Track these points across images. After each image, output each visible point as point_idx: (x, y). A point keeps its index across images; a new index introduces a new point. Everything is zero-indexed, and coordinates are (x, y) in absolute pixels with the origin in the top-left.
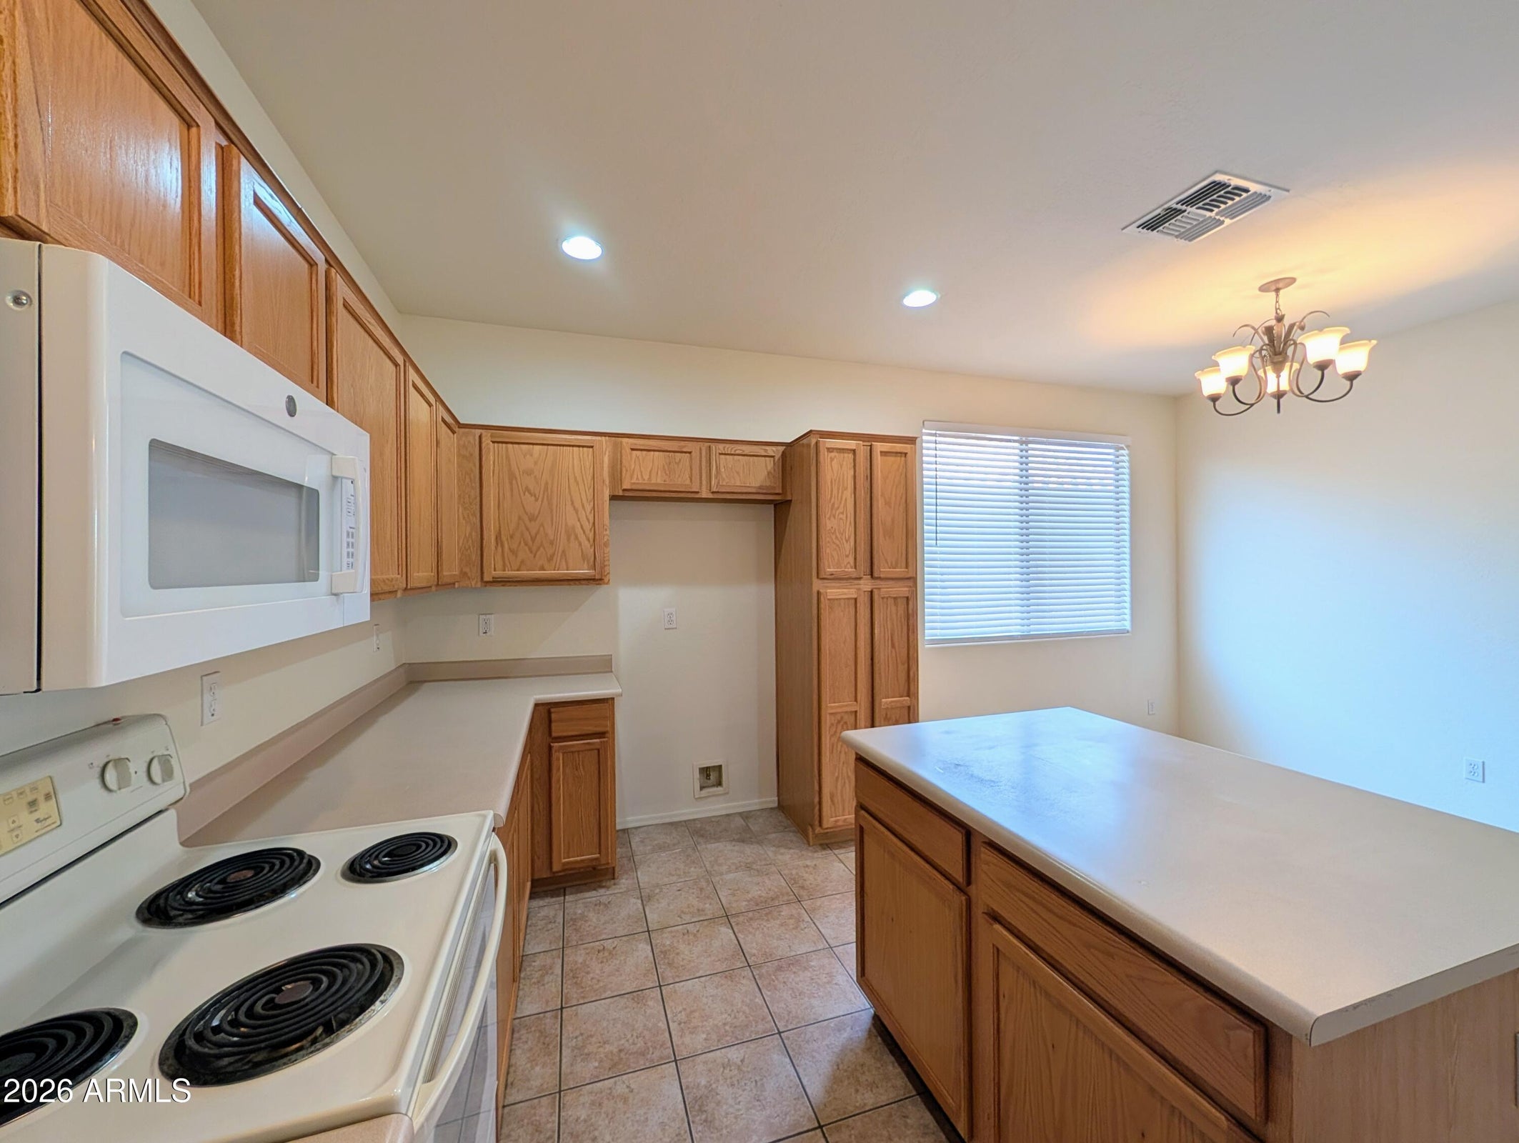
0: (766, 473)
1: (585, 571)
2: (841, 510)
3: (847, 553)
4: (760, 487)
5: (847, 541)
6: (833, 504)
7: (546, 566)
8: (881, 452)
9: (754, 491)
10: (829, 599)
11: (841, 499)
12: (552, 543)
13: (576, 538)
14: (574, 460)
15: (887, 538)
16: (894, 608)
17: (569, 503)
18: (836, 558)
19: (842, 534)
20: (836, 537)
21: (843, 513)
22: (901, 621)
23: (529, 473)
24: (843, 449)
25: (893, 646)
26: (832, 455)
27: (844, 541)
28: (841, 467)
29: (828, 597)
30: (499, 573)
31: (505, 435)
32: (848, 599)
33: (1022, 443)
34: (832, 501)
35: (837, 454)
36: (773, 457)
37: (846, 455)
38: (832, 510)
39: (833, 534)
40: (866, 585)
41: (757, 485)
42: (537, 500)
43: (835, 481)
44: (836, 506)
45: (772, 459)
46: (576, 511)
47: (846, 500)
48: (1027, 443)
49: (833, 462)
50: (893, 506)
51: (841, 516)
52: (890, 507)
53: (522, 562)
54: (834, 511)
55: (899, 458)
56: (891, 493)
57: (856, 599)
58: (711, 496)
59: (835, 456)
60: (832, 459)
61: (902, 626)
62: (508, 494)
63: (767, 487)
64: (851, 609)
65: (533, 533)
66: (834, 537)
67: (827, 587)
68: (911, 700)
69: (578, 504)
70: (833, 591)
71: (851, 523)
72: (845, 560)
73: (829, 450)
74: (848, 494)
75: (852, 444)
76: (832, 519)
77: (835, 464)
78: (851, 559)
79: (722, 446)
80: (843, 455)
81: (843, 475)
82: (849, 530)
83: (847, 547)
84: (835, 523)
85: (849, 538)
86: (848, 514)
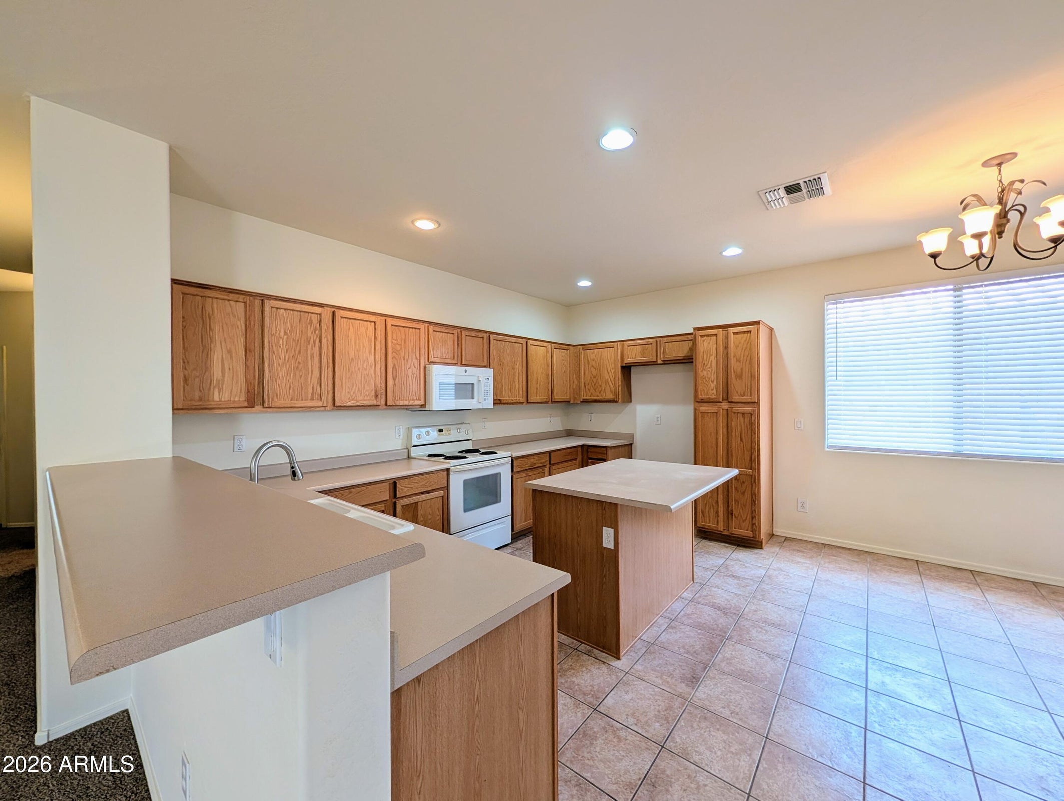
0: (688, 348)
1: (611, 397)
2: (708, 367)
3: (712, 388)
4: (684, 357)
5: (712, 382)
6: (704, 364)
7: (599, 395)
8: (733, 333)
9: (682, 358)
10: (701, 412)
11: (709, 361)
12: (600, 386)
13: (608, 384)
14: (608, 353)
15: (738, 380)
16: (742, 419)
17: (606, 371)
18: (706, 391)
19: (710, 379)
20: (706, 381)
21: (710, 368)
22: (747, 426)
23: (593, 360)
24: (710, 335)
25: (741, 440)
26: (703, 339)
27: (711, 383)
28: (709, 344)
30: (585, 398)
31: (586, 347)
32: (713, 412)
33: (954, 290)
34: (703, 362)
35: (706, 338)
36: (692, 340)
37: (712, 338)
38: (703, 366)
40: (725, 405)
41: (683, 355)
42: (595, 370)
43: (705, 352)
44: (706, 365)
46: (608, 373)
47: (711, 361)
48: (960, 290)
49: (704, 343)
50: (741, 362)
51: (709, 369)
52: (740, 362)
53: (591, 394)
54: (704, 368)
55: (746, 335)
56: (741, 354)
57: (717, 413)
58: (662, 363)
60: (703, 341)
61: (747, 430)
62: (587, 369)
63: (688, 356)
64: (715, 418)
65: (595, 382)
66: (704, 380)
67: (701, 406)
68: (753, 472)
69: (609, 371)
70: (704, 408)
71: (714, 373)
72: (711, 392)
73: (702, 336)
74: (713, 358)
75: (714, 331)
76: (703, 371)
77: (705, 343)
78: (714, 392)
79: (665, 339)
80: (709, 338)
81: (710, 349)
82: (714, 377)
83: (713, 386)
84: (705, 373)
85: (713, 381)
86: (713, 369)
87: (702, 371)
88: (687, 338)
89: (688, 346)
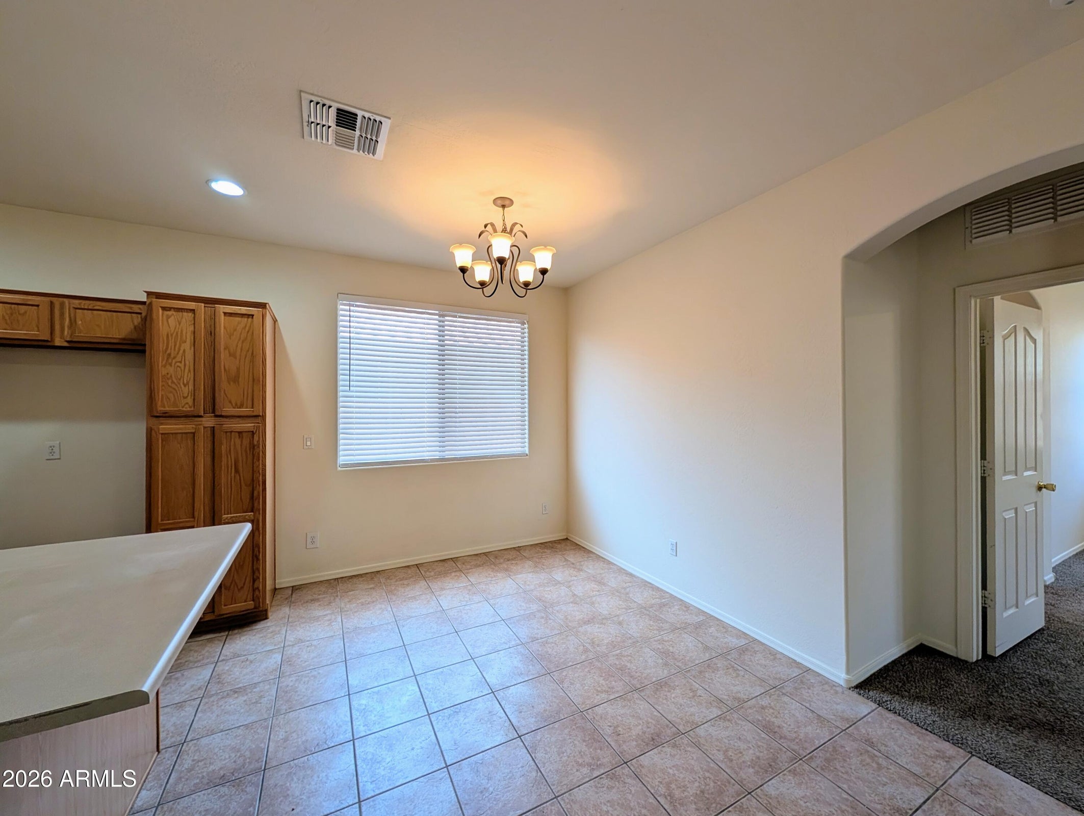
0: (132, 327)
2: (179, 358)
3: (186, 395)
4: (124, 339)
5: (185, 386)
6: (169, 355)
8: (225, 313)
9: (118, 342)
10: (162, 434)
11: (179, 350)
15: (232, 383)
16: (238, 441)
18: (172, 399)
19: (180, 380)
20: (173, 382)
21: (180, 362)
22: (246, 452)
24: (184, 309)
25: (237, 471)
26: (169, 313)
27: (182, 386)
28: (180, 324)
29: (161, 432)
32: (186, 433)
33: (440, 316)
34: (168, 352)
35: (174, 313)
36: (140, 313)
37: (185, 314)
38: (167, 359)
39: (168, 379)
40: (208, 421)
41: (120, 337)
43: (172, 335)
44: (172, 356)
45: (139, 316)
47: (184, 351)
48: (443, 316)
49: (170, 320)
50: (238, 358)
51: (178, 364)
52: (235, 358)
54: (170, 361)
55: (246, 319)
56: (237, 346)
57: (194, 433)
58: (65, 345)
59: (173, 314)
60: (168, 317)
61: (247, 457)
63: (131, 340)
64: (189, 442)
66: (169, 381)
67: (162, 424)
68: (254, 515)
70: (168, 427)
71: (189, 371)
72: (184, 401)
73: (164, 309)
74: (187, 346)
75: (192, 305)
76: (168, 366)
77: (172, 321)
78: (190, 400)
79: (77, 302)
80: (181, 313)
81: (182, 331)
82: (188, 376)
83: (185, 391)
84: (171, 370)
85: (188, 383)
86: (187, 363)
87: (165, 366)
88: (131, 308)
89: (133, 321)
